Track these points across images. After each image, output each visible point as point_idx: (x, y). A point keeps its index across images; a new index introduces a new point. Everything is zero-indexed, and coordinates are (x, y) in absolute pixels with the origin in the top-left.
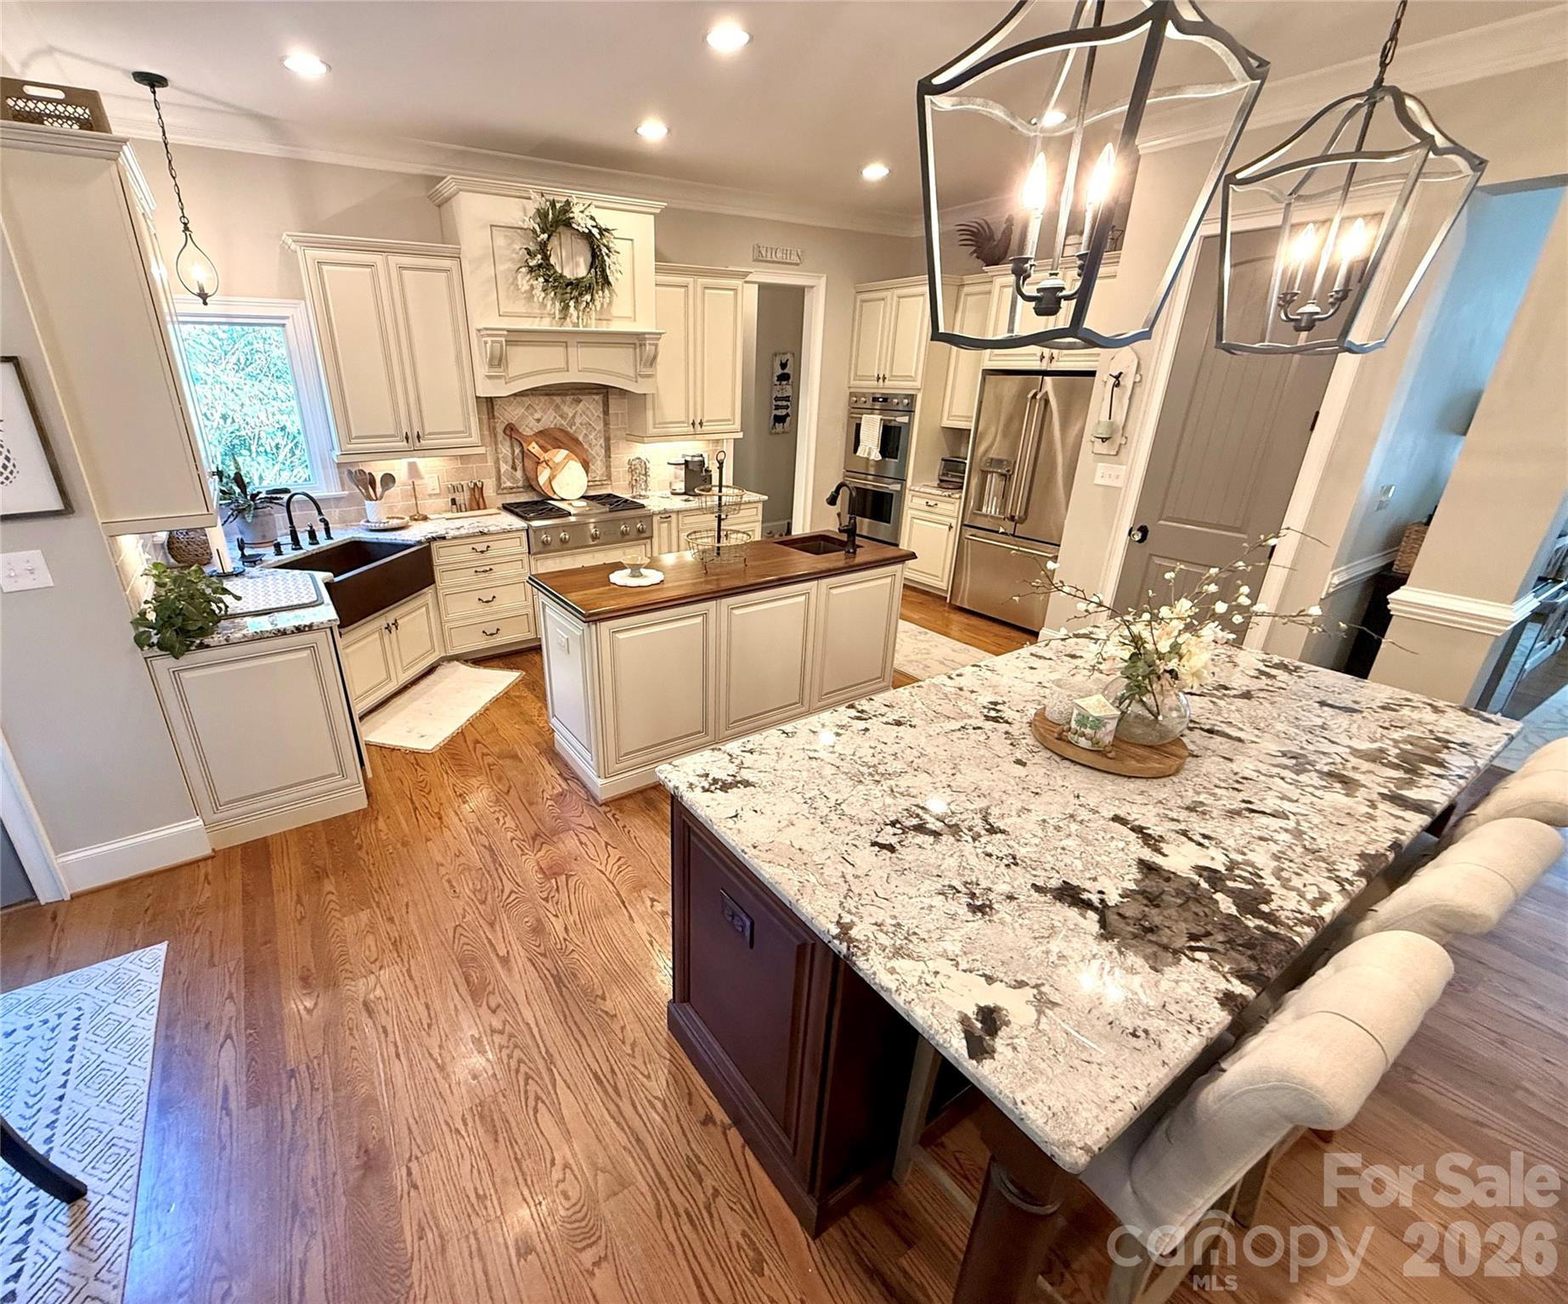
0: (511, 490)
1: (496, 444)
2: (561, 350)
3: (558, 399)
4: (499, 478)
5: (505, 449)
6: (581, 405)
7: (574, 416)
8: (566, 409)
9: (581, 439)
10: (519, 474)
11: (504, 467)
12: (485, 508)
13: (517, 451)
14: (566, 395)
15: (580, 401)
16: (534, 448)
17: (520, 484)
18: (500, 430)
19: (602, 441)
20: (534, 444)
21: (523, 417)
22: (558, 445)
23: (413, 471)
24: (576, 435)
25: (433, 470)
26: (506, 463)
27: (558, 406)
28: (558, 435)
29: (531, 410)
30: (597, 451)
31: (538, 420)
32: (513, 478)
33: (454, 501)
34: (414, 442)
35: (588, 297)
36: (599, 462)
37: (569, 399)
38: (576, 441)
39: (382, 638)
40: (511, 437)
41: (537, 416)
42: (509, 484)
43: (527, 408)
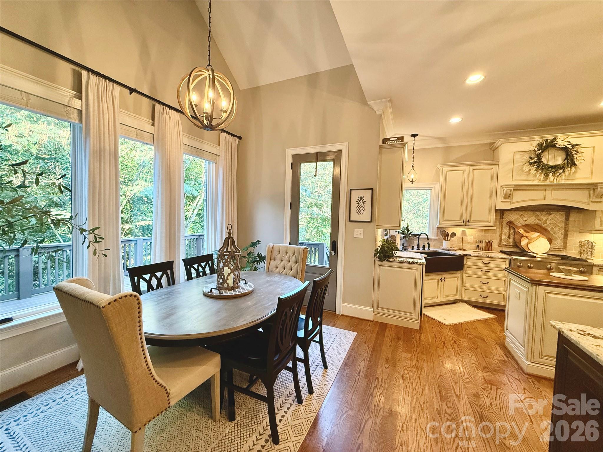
0: (506, 246)
1: (502, 228)
2: (543, 192)
3: (538, 213)
4: (501, 241)
5: (506, 230)
6: (551, 216)
7: (546, 220)
8: (542, 217)
9: (549, 229)
10: (511, 240)
11: (504, 237)
12: (492, 250)
13: (512, 231)
14: (543, 211)
15: (551, 214)
16: (521, 231)
17: (511, 244)
18: (505, 222)
19: (563, 231)
20: (521, 229)
21: (517, 219)
22: (534, 230)
23: (464, 233)
24: (547, 228)
25: (471, 234)
26: (505, 235)
27: (538, 216)
28: (537, 227)
29: (523, 216)
30: (559, 236)
31: (525, 221)
32: (508, 242)
33: (478, 246)
34: (466, 223)
35: (561, 171)
36: (559, 241)
37: (544, 213)
38: (546, 230)
39: (438, 282)
40: (510, 226)
41: (525, 219)
42: (505, 243)
43: (521, 216)
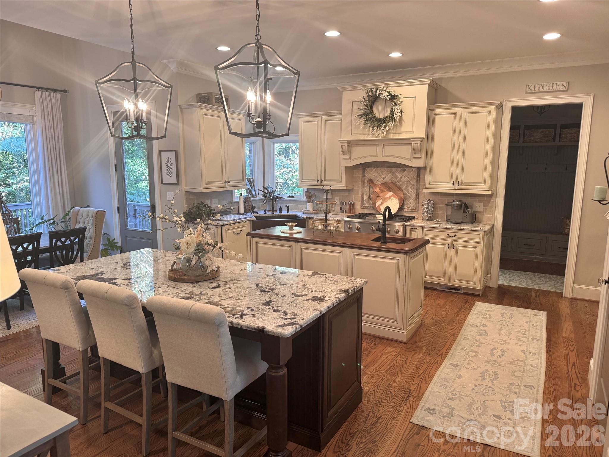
1: (363, 187)
2: (376, 147)
3: (394, 169)
4: (362, 202)
5: (367, 190)
6: (405, 172)
8: (397, 174)
10: (371, 201)
11: (366, 197)
16: (378, 190)
18: (366, 181)
19: (415, 190)
21: (376, 177)
24: (401, 186)
27: (393, 173)
29: (381, 174)
30: (412, 194)
32: (368, 202)
33: (341, 208)
34: (321, 183)
36: (412, 200)
40: (370, 185)
41: (383, 176)
43: (379, 173)
